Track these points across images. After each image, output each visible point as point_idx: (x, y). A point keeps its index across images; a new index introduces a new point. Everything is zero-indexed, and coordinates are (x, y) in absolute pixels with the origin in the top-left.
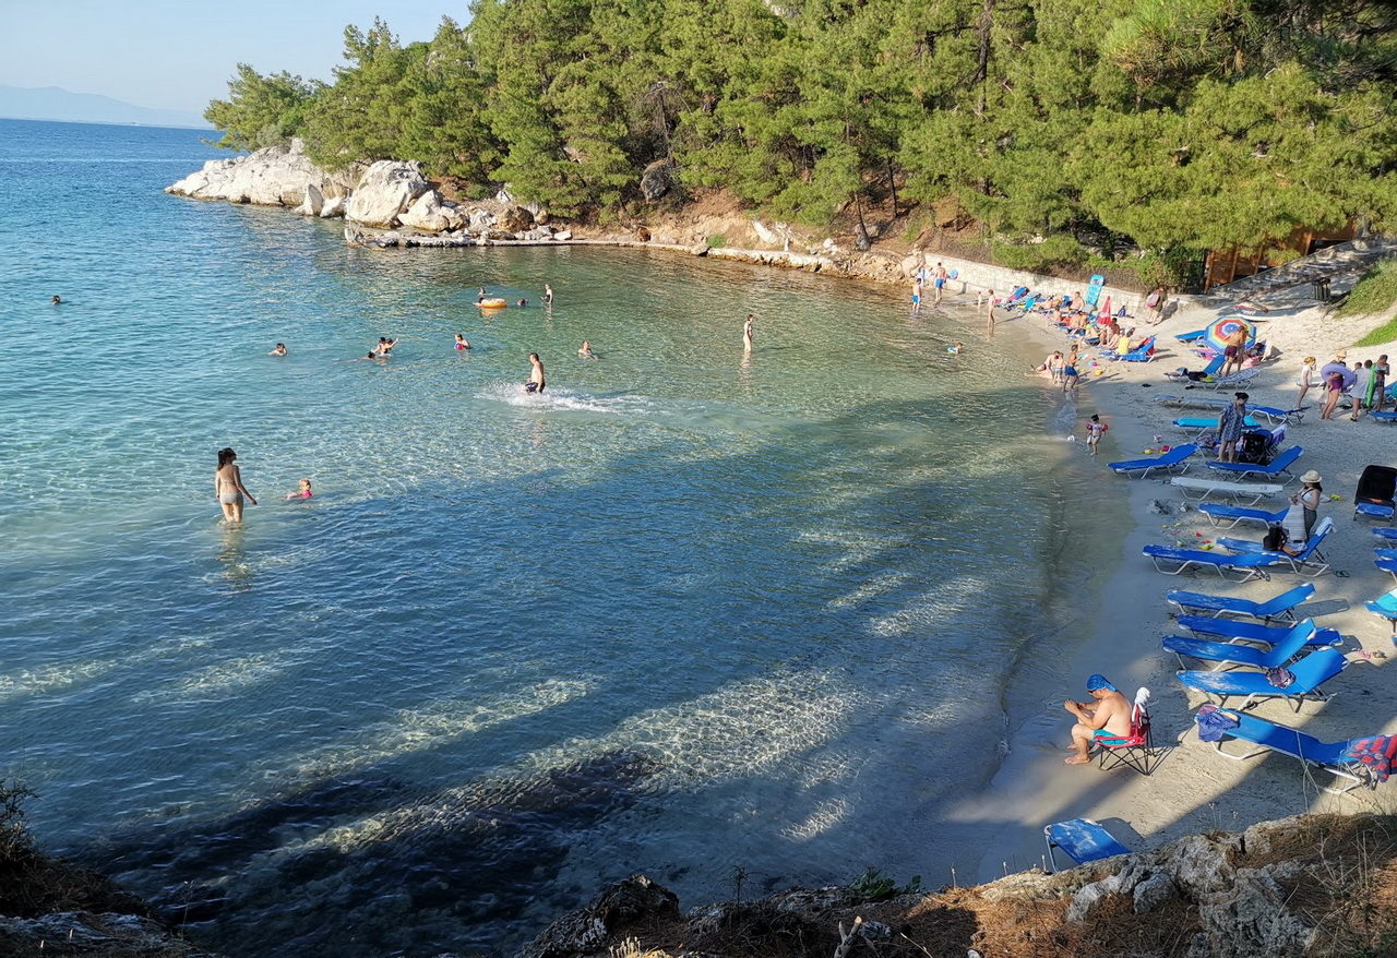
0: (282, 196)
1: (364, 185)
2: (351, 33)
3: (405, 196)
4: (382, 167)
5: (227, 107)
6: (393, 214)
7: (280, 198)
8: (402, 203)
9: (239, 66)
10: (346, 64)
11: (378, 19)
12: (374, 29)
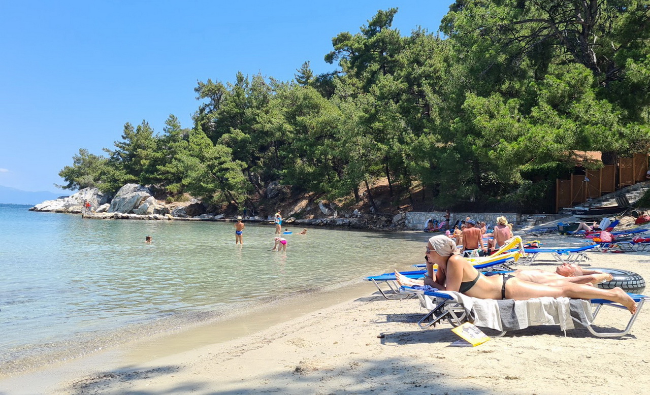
2: (128, 127)
3: (138, 199)
5: (71, 170)
6: (130, 209)
9: (80, 150)
10: (123, 141)
11: (144, 121)
12: (141, 125)
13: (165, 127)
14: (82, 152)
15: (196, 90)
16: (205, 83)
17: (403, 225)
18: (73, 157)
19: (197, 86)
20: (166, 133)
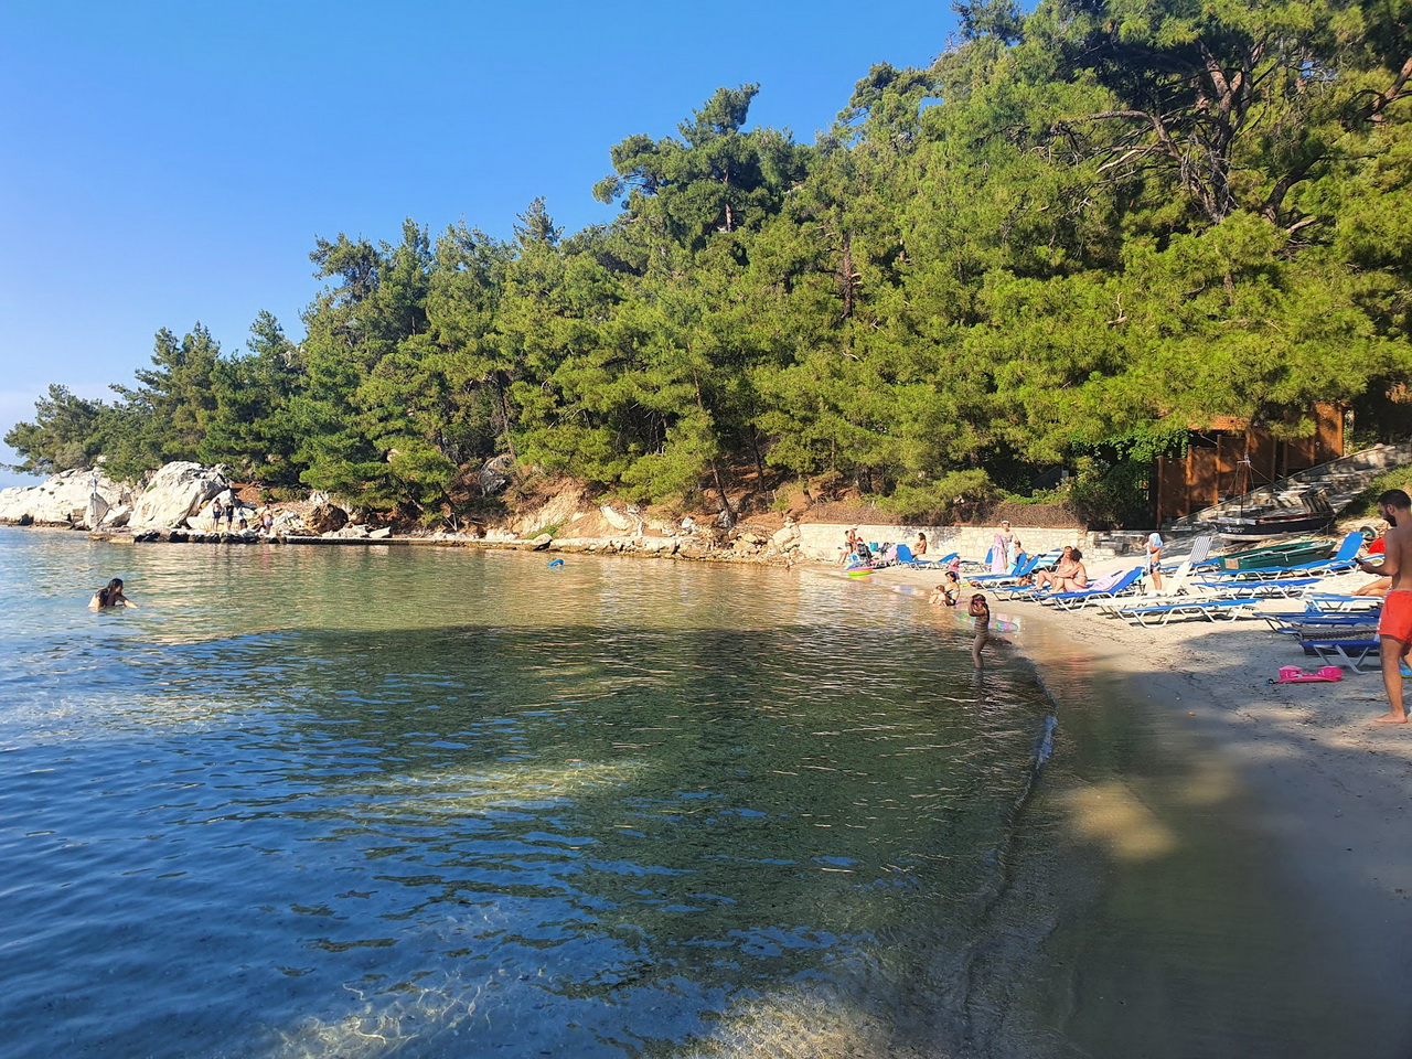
0: (72, 514)
1: (152, 488)
2: (165, 338)
3: (197, 497)
4: (176, 468)
5: (32, 430)
6: (182, 518)
7: (69, 515)
8: (193, 505)
9: (51, 388)
10: (154, 368)
11: (199, 324)
12: (193, 335)
13: (251, 339)
14: (56, 391)
15: (316, 258)
16: (333, 242)
17: (795, 551)
18: (36, 404)
19: (316, 249)
20: (252, 352)
